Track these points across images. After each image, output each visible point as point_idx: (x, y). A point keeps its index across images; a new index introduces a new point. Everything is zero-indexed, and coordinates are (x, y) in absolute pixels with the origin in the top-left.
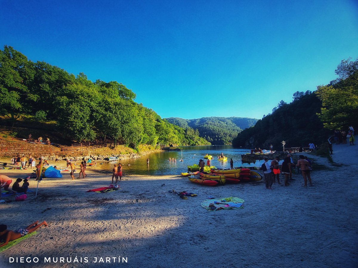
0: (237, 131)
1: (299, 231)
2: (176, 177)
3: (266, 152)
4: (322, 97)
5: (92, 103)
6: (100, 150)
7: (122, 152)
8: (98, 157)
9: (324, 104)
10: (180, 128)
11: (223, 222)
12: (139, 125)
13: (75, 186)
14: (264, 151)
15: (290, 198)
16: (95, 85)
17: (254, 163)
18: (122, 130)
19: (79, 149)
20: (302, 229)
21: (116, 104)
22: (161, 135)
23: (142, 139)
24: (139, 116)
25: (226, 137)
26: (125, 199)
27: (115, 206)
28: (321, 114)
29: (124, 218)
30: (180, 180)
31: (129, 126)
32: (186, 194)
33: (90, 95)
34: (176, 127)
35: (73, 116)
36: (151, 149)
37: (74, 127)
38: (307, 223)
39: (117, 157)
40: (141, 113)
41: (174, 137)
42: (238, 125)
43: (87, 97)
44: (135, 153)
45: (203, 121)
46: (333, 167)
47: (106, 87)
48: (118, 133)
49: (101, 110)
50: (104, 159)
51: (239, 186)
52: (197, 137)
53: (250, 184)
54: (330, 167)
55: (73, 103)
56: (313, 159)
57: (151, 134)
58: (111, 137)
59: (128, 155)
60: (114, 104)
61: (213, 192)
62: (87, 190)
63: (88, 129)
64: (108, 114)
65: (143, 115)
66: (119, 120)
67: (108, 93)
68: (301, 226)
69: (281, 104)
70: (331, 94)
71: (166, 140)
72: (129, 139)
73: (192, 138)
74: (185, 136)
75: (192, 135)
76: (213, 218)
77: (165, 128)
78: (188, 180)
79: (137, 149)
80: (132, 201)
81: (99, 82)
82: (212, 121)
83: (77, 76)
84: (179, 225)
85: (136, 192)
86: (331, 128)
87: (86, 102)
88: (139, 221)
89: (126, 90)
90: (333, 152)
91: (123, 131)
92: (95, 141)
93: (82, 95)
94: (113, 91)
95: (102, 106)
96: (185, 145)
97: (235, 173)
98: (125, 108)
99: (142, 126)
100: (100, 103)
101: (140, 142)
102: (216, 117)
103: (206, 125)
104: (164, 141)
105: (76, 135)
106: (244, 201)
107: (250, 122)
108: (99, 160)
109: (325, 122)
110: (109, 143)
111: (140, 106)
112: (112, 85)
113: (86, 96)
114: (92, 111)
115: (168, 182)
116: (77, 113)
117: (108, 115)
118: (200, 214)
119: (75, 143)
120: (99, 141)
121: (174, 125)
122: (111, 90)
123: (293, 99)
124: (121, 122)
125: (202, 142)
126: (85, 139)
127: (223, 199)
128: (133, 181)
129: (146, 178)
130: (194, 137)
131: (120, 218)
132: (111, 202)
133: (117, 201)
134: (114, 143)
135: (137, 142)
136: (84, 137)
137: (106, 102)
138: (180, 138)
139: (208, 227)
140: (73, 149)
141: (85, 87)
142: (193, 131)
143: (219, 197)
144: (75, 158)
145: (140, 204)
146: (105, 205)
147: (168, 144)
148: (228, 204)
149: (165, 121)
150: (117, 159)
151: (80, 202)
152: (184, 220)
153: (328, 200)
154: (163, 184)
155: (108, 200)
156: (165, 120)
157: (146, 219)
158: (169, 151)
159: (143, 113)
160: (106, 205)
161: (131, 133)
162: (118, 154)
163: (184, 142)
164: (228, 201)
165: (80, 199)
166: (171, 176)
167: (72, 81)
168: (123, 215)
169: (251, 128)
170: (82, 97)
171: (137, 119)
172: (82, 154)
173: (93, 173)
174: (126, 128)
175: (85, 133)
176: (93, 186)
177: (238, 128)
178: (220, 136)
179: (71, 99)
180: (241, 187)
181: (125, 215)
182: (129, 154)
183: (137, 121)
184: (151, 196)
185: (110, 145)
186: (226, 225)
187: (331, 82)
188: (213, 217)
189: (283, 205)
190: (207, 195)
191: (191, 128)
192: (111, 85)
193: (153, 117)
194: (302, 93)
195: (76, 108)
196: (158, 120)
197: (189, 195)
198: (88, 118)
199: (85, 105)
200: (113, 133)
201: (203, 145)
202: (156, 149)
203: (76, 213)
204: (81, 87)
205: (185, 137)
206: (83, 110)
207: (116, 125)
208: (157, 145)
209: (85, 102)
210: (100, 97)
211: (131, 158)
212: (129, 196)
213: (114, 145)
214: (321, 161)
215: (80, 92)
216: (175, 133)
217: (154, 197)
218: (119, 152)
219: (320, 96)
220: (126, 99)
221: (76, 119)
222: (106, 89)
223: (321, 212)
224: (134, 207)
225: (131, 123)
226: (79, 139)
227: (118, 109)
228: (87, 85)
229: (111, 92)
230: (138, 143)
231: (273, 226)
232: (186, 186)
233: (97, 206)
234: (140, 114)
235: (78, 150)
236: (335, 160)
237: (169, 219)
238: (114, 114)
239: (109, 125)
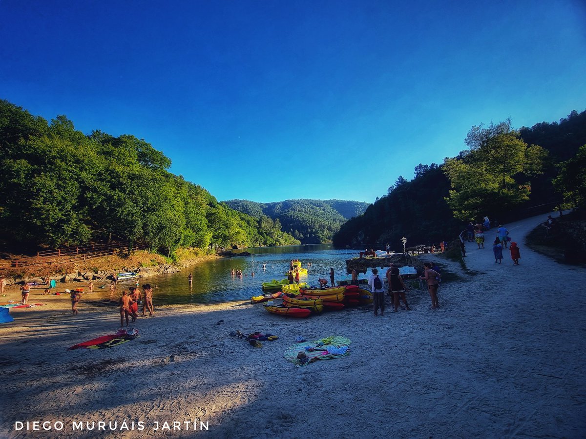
0: (338, 221)
1: (426, 386)
2: (242, 305)
3: (381, 254)
4: (451, 175)
5: (84, 175)
6: (100, 261)
7: (143, 262)
8: (95, 275)
9: (453, 185)
10: (249, 218)
11: (319, 384)
12: (178, 214)
13: (44, 338)
14: (378, 252)
15: (414, 331)
16: (90, 141)
17: (365, 273)
18: (144, 224)
19: (54, 260)
20: (430, 382)
21: (132, 177)
22: (216, 230)
23: (183, 238)
24: (176, 198)
25: (323, 231)
26: (149, 356)
27: (129, 375)
28: (450, 199)
29: (145, 400)
30: (249, 309)
31: (158, 217)
32: (260, 337)
33: (79, 160)
34: (243, 215)
35: (42, 198)
36: (199, 255)
37: (43, 219)
38: (436, 371)
39: (135, 273)
40: (181, 192)
41: (239, 233)
42: (341, 212)
43: (73, 162)
44: (169, 264)
45: (286, 205)
46: (467, 275)
47: (113, 145)
48: (135, 230)
49: (101, 187)
50: (107, 278)
51: (343, 314)
52: (277, 232)
53: (359, 310)
54: (463, 276)
55: (43, 173)
56: (441, 265)
57: (200, 230)
58: (122, 236)
59: (155, 268)
60: (129, 177)
61: (304, 329)
62: (68, 347)
63: (74, 223)
64: (117, 194)
65: (185, 196)
66: (137, 206)
67: (117, 157)
68: (428, 379)
69: (399, 182)
70: (462, 172)
71: (225, 238)
72: (157, 239)
73: (269, 234)
74: (259, 231)
75: (270, 228)
76: (304, 379)
77: (224, 218)
78: (263, 309)
79: (173, 255)
80: (163, 361)
81: (100, 134)
82: (302, 207)
83: (53, 121)
84: (247, 401)
85: (170, 339)
86: (463, 219)
87: (71, 172)
88: (176, 401)
89: (153, 151)
90: (466, 254)
91: (145, 226)
92: (89, 244)
93: (63, 159)
94: (127, 153)
95: (105, 179)
96: (257, 246)
97: (336, 294)
98: (151, 184)
99: (183, 216)
100: (100, 174)
101: (179, 244)
102: (307, 200)
103: (291, 213)
104: (223, 240)
105: (46, 235)
106: (350, 342)
107: (358, 207)
108: (98, 281)
109: (455, 210)
110: (117, 248)
111: (179, 180)
112: (125, 142)
113: (70, 161)
114: (84, 188)
115: (230, 315)
116: (51, 192)
117: (116, 197)
118: (282, 374)
119: (46, 249)
120: (96, 244)
121: (239, 213)
122: (123, 150)
123: (415, 175)
124: (142, 209)
125: (286, 240)
126: (66, 241)
127: (319, 342)
128: (166, 318)
129: (190, 310)
130: (273, 232)
131: (138, 400)
132: (120, 366)
133: (133, 364)
134: (129, 247)
135: (173, 243)
136: (66, 238)
137: (113, 172)
138: (249, 234)
139: (295, 398)
140: (39, 261)
141: (68, 142)
142: (270, 221)
143: (312, 337)
144: (43, 279)
145: (177, 366)
146: (106, 375)
147: (229, 245)
148: (326, 350)
149: (224, 206)
150: (134, 276)
151: (53, 374)
152: (256, 390)
153: (462, 329)
154: (220, 319)
155: (114, 363)
156: (224, 204)
157: (188, 396)
158: (231, 257)
159: (184, 192)
160: (110, 375)
161: (161, 228)
162: (135, 266)
163: (256, 240)
164: (327, 344)
165: (53, 368)
166: (234, 304)
167: (41, 130)
168: (144, 392)
169: (359, 217)
170: (61, 162)
171: (174, 203)
172: (60, 271)
173: (83, 308)
174: (151, 220)
175: (69, 230)
176: (83, 336)
177: (342, 217)
178: (314, 230)
179: (37, 165)
180: (347, 317)
181: (147, 392)
182: (158, 267)
183: (173, 206)
184: (199, 347)
185: (120, 252)
186: (323, 390)
187: (461, 153)
188: (303, 376)
189: (405, 344)
190: (294, 335)
191: (268, 217)
192: (123, 142)
193: (203, 199)
194: (426, 166)
195: (49, 183)
196: (211, 204)
197: (264, 338)
198: (74, 202)
199: (68, 178)
200: (125, 229)
201: (288, 245)
202: (207, 254)
203: (45, 401)
204: (59, 144)
205: (259, 233)
206: (64, 187)
207: (133, 214)
208: (210, 247)
209: (69, 171)
210: (100, 163)
211: (161, 272)
212: (157, 350)
213: (128, 251)
214: (453, 267)
215: (58, 153)
216: (241, 226)
217: (203, 348)
218: (139, 263)
219: (448, 174)
220: (152, 167)
221: (48, 204)
222: (112, 148)
223: (454, 351)
224: (166, 373)
225: (162, 210)
226: (53, 242)
227: (137, 186)
228: (73, 140)
229: (123, 154)
230: (174, 246)
231: (391, 383)
232: (260, 321)
233: (91, 378)
234: (179, 195)
235: (51, 263)
236: (469, 266)
237: (230, 390)
238: (128, 194)
239: (119, 214)
